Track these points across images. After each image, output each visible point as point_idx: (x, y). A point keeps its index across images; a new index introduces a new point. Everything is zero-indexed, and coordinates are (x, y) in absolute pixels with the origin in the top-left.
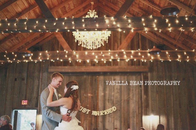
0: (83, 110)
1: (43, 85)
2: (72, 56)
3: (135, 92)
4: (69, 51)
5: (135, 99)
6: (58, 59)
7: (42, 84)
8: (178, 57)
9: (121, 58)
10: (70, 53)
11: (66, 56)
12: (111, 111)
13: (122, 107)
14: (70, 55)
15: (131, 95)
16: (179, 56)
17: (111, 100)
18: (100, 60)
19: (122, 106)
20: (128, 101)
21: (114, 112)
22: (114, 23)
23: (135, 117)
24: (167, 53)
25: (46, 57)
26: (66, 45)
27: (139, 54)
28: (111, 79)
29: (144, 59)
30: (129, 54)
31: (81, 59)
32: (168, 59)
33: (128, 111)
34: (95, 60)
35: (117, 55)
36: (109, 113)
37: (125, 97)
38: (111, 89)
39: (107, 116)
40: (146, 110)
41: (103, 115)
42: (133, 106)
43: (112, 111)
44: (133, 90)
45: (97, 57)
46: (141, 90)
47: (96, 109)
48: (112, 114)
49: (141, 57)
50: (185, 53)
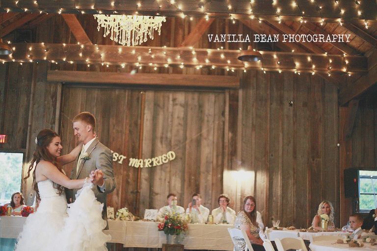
1: (36, 106)
2: (93, 55)
3: (212, 126)
4: (88, 44)
5: (211, 138)
6: (64, 59)
7: (34, 104)
8: (295, 65)
9: (187, 63)
10: (88, 48)
11: (81, 55)
12: (165, 160)
13: (187, 153)
14: (88, 52)
15: (204, 131)
16: (298, 64)
17: (167, 138)
18: (145, 65)
19: (187, 151)
20: (198, 142)
21: (170, 162)
22: (173, 1)
23: (211, 173)
24: (275, 56)
25: (42, 54)
26: (81, 33)
27: (222, 56)
28: (169, 98)
29: (230, 66)
30: (201, 55)
31: (109, 62)
32: (277, 68)
33: (198, 161)
34: (137, 64)
35: (179, 57)
36: (161, 163)
37: (192, 134)
38: (168, 118)
39: (158, 168)
40: (231, 159)
41: (150, 166)
42: (208, 151)
43: (167, 161)
44: (208, 121)
45: (140, 58)
46: (224, 122)
47: (137, 154)
48: (168, 165)
49: (225, 62)
50: (309, 59)
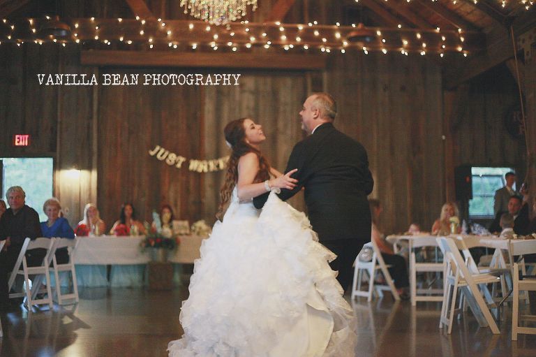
0: (167, 157)
2: (157, 33)
4: (149, 19)
5: (289, 132)
6: (121, 39)
8: (402, 43)
9: (274, 42)
10: (151, 24)
11: (142, 33)
15: (281, 124)
16: (405, 43)
18: (222, 45)
24: (379, 33)
25: (93, 33)
27: (316, 33)
29: (326, 45)
30: (291, 33)
31: (177, 41)
32: (380, 47)
34: (213, 44)
35: (264, 35)
41: (216, 169)
42: (285, 148)
45: (216, 37)
47: (200, 157)
49: (319, 40)
50: (419, 36)
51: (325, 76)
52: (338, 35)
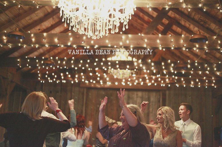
2: (104, 79)
9: (144, 82)
10: (101, 76)
11: (98, 79)
16: (192, 83)
22: (141, 65)
24: (182, 79)
27: (159, 79)
29: (163, 84)
30: (150, 79)
34: (123, 83)
35: (141, 80)
45: (124, 80)
50: (197, 80)
51: (167, 92)
52: (167, 80)
